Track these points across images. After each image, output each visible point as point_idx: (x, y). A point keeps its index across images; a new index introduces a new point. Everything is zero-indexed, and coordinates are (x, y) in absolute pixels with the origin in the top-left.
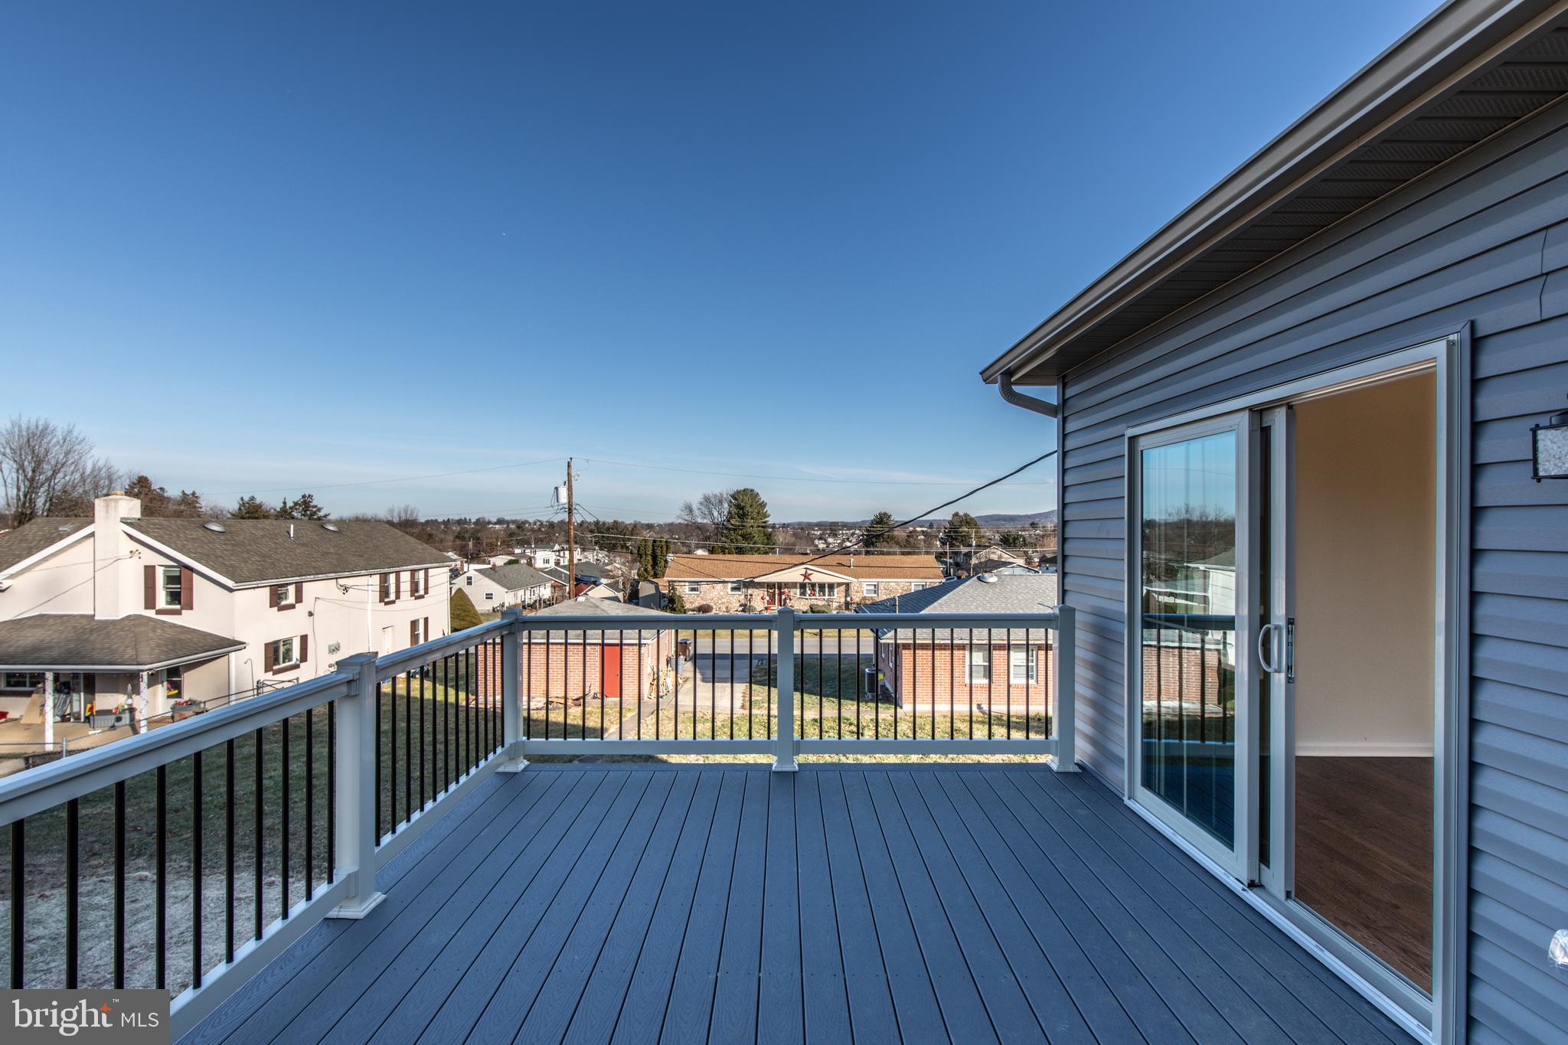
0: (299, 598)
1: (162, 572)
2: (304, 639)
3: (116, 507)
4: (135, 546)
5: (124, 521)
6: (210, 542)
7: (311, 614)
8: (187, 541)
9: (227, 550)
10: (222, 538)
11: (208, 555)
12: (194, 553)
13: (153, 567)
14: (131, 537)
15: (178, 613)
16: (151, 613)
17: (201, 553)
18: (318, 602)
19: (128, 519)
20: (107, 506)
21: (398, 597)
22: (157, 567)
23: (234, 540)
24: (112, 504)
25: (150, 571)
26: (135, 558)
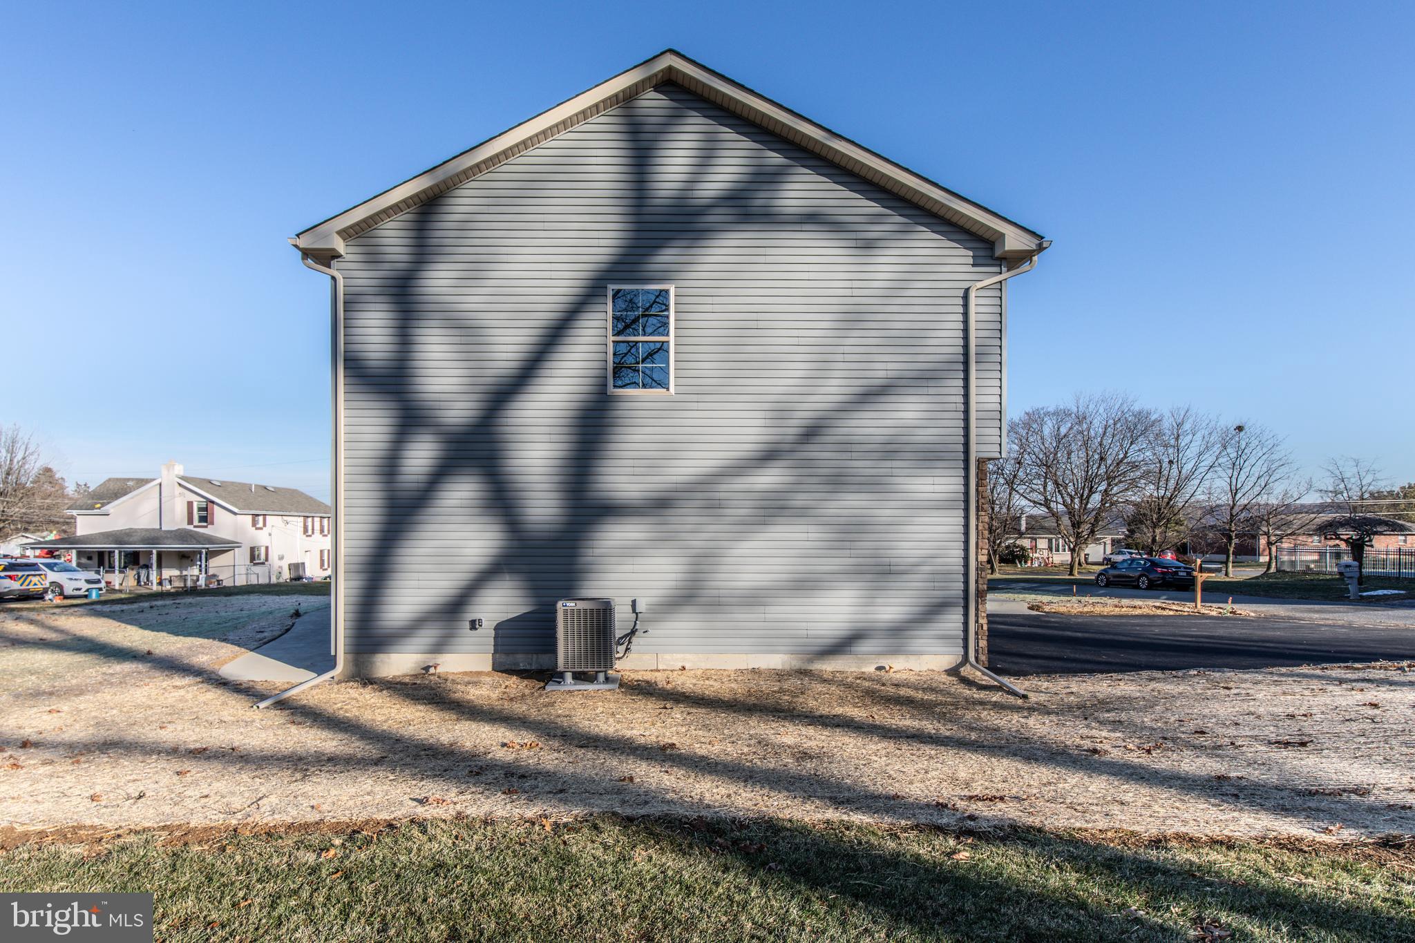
0: (265, 525)
1: (197, 504)
2: (267, 548)
3: (173, 469)
4: (183, 489)
5: (177, 476)
6: (217, 490)
7: (270, 535)
8: (207, 488)
10: (221, 489)
11: (220, 496)
13: (192, 502)
14: (182, 485)
15: (206, 527)
16: (191, 527)
17: (216, 494)
18: (274, 528)
19: (180, 476)
20: (169, 468)
21: (313, 533)
22: (194, 501)
23: (227, 491)
25: (190, 504)
26: (183, 497)
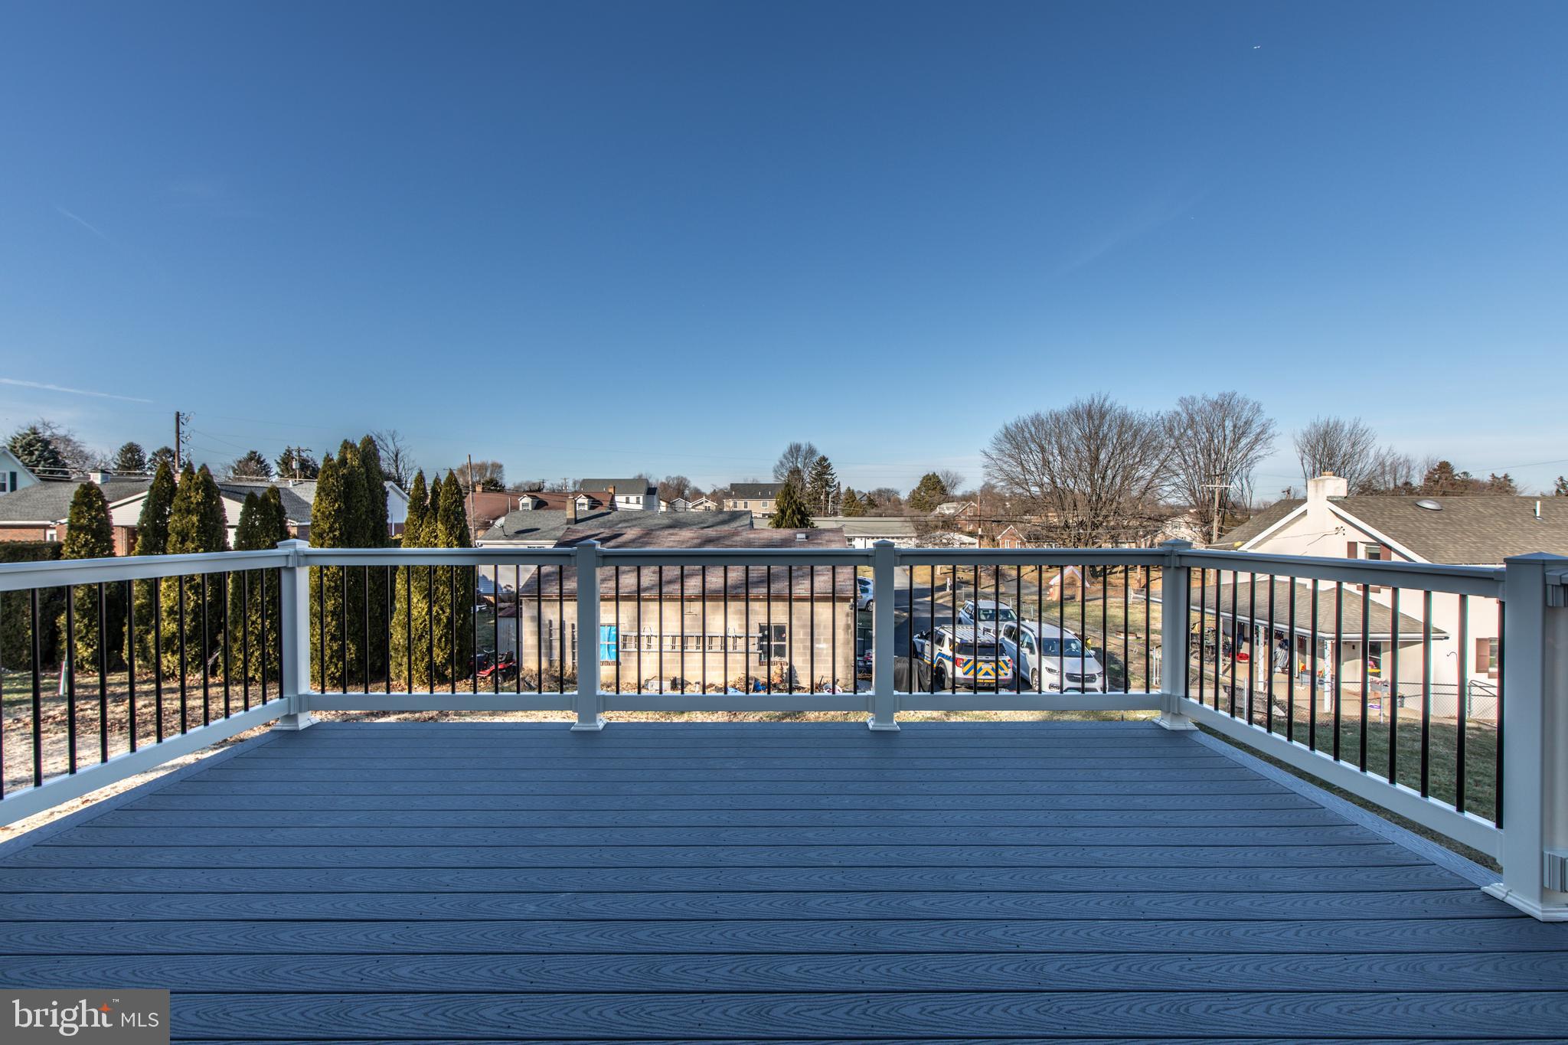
1: (1364, 549)
3: (1325, 487)
4: (1339, 523)
5: (1331, 500)
6: (1417, 520)
8: (1390, 518)
9: (1435, 529)
10: (1435, 516)
11: (1408, 534)
12: (1394, 531)
13: (1356, 544)
14: (1337, 515)
17: (1402, 531)
19: (1334, 497)
20: (1317, 486)
22: (1359, 544)
23: (1450, 519)
24: (1321, 484)
25: (1352, 548)
26: (1340, 534)
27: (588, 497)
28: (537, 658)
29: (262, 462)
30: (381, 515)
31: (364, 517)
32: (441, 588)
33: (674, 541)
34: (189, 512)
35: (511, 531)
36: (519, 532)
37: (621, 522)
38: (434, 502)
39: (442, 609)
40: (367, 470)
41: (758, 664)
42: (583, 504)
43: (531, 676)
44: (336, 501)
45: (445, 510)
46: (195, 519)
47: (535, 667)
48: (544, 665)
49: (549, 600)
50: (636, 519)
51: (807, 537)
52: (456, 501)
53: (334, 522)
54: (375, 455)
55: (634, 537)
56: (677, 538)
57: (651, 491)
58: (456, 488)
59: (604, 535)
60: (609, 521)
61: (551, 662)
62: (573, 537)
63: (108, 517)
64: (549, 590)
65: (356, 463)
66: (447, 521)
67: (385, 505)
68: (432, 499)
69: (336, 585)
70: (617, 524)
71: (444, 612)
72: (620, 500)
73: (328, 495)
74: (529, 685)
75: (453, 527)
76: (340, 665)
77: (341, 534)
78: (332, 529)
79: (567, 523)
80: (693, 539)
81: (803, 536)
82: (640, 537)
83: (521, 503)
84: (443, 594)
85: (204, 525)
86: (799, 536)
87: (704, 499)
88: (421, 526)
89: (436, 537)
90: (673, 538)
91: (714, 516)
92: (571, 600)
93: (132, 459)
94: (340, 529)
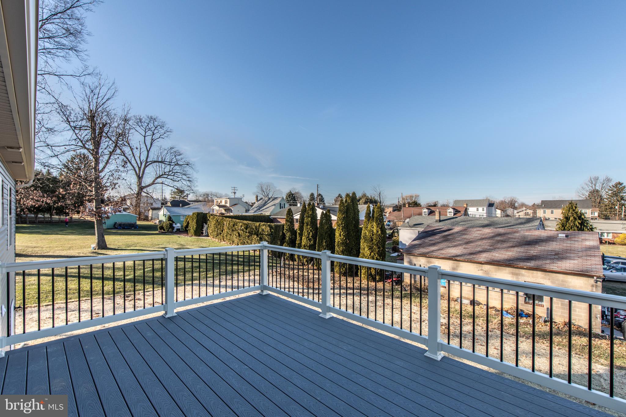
27: (454, 209)
28: (410, 278)
29: (342, 197)
30: (357, 219)
31: (351, 220)
32: (374, 246)
33: (478, 234)
34: (309, 217)
35: (412, 224)
36: (415, 225)
37: (462, 222)
38: (373, 215)
39: (374, 254)
40: (353, 203)
41: (524, 303)
42: (451, 212)
43: (406, 285)
44: (343, 214)
45: (376, 218)
46: (310, 219)
47: (409, 282)
48: (413, 282)
49: (414, 256)
50: (470, 221)
51: (566, 236)
52: (380, 215)
53: (343, 221)
54: (355, 198)
55: (458, 230)
56: (480, 232)
57: (491, 205)
58: (380, 210)
59: (444, 229)
60: (456, 221)
61: (415, 281)
62: (429, 230)
63: (293, 218)
64: (414, 251)
65: (349, 201)
66: (377, 222)
67: (358, 215)
68: (373, 214)
69: (343, 242)
70: (459, 223)
71: (375, 255)
72: (472, 211)
73: (341, 212)
74: (405, 289)
75: (379, 224)
76: (344, 269)
77: (345, 225)
78: (342, 223)
79: (436, 222)
80: (489, 233)
81: (564, 235)
82: (461, 231)
83: (423, 211)
84: (375, 249)
85: (312, 221)
86: (560, 235)
87: (524, 208)
88: (368, 223)
89: (373, 228)
90: (479, 232)
91: (515, 220)
92: (424, 257)
93: (312, 197)
94: (344, 224)
